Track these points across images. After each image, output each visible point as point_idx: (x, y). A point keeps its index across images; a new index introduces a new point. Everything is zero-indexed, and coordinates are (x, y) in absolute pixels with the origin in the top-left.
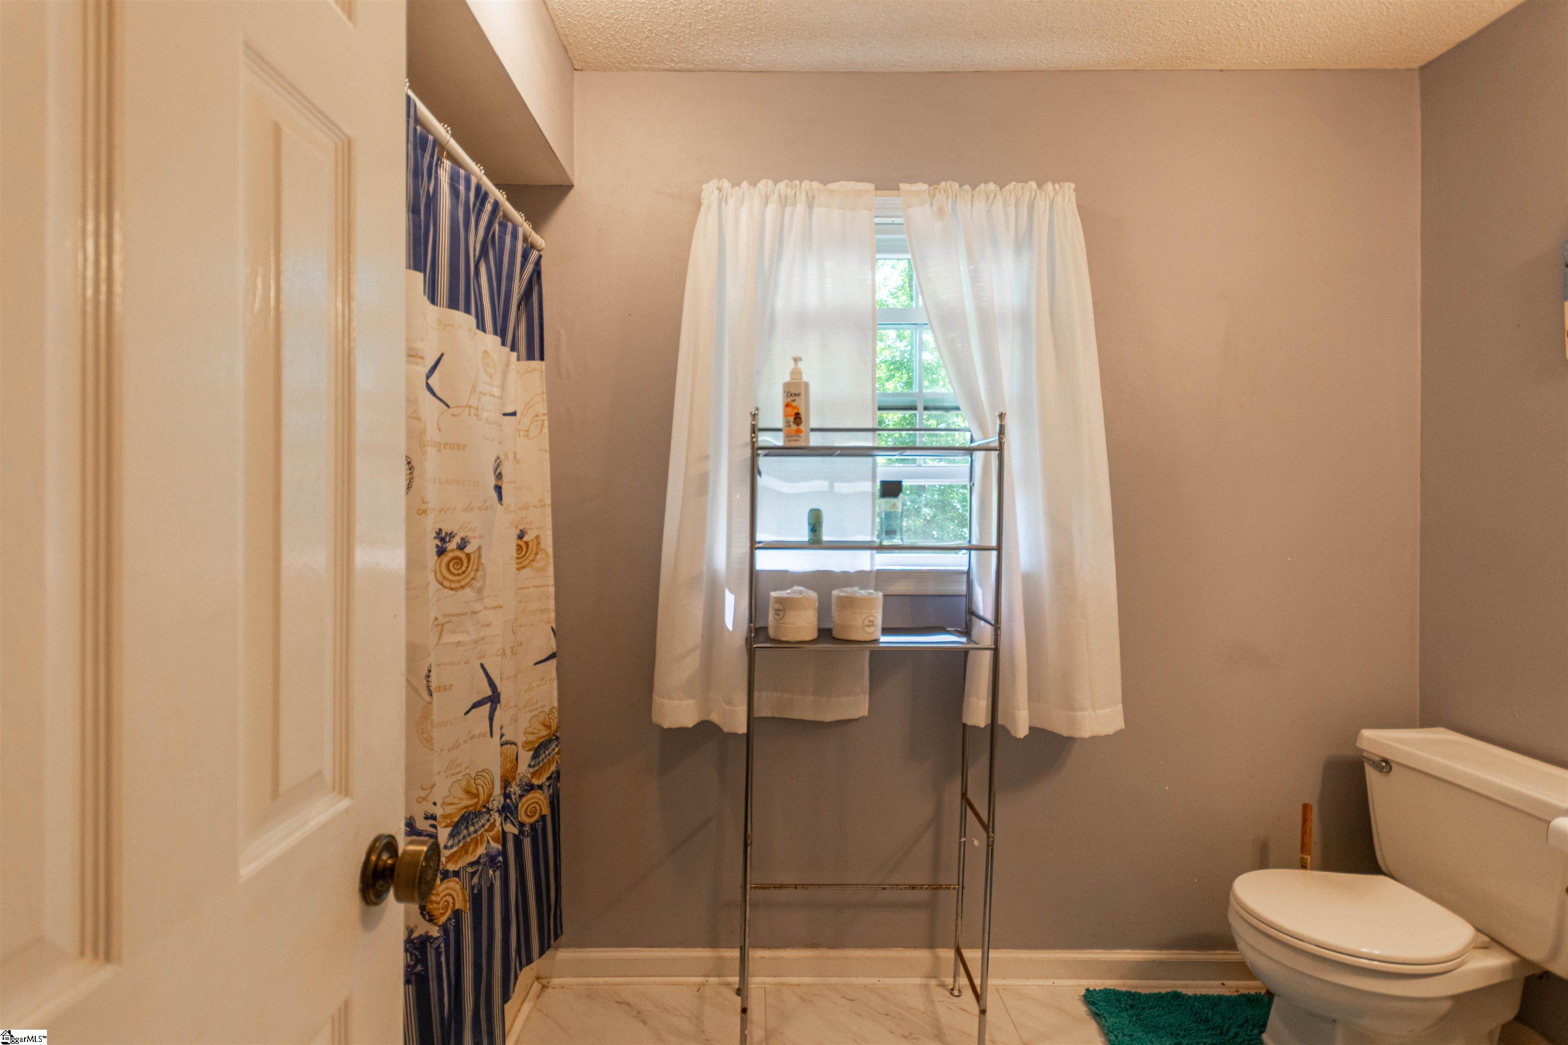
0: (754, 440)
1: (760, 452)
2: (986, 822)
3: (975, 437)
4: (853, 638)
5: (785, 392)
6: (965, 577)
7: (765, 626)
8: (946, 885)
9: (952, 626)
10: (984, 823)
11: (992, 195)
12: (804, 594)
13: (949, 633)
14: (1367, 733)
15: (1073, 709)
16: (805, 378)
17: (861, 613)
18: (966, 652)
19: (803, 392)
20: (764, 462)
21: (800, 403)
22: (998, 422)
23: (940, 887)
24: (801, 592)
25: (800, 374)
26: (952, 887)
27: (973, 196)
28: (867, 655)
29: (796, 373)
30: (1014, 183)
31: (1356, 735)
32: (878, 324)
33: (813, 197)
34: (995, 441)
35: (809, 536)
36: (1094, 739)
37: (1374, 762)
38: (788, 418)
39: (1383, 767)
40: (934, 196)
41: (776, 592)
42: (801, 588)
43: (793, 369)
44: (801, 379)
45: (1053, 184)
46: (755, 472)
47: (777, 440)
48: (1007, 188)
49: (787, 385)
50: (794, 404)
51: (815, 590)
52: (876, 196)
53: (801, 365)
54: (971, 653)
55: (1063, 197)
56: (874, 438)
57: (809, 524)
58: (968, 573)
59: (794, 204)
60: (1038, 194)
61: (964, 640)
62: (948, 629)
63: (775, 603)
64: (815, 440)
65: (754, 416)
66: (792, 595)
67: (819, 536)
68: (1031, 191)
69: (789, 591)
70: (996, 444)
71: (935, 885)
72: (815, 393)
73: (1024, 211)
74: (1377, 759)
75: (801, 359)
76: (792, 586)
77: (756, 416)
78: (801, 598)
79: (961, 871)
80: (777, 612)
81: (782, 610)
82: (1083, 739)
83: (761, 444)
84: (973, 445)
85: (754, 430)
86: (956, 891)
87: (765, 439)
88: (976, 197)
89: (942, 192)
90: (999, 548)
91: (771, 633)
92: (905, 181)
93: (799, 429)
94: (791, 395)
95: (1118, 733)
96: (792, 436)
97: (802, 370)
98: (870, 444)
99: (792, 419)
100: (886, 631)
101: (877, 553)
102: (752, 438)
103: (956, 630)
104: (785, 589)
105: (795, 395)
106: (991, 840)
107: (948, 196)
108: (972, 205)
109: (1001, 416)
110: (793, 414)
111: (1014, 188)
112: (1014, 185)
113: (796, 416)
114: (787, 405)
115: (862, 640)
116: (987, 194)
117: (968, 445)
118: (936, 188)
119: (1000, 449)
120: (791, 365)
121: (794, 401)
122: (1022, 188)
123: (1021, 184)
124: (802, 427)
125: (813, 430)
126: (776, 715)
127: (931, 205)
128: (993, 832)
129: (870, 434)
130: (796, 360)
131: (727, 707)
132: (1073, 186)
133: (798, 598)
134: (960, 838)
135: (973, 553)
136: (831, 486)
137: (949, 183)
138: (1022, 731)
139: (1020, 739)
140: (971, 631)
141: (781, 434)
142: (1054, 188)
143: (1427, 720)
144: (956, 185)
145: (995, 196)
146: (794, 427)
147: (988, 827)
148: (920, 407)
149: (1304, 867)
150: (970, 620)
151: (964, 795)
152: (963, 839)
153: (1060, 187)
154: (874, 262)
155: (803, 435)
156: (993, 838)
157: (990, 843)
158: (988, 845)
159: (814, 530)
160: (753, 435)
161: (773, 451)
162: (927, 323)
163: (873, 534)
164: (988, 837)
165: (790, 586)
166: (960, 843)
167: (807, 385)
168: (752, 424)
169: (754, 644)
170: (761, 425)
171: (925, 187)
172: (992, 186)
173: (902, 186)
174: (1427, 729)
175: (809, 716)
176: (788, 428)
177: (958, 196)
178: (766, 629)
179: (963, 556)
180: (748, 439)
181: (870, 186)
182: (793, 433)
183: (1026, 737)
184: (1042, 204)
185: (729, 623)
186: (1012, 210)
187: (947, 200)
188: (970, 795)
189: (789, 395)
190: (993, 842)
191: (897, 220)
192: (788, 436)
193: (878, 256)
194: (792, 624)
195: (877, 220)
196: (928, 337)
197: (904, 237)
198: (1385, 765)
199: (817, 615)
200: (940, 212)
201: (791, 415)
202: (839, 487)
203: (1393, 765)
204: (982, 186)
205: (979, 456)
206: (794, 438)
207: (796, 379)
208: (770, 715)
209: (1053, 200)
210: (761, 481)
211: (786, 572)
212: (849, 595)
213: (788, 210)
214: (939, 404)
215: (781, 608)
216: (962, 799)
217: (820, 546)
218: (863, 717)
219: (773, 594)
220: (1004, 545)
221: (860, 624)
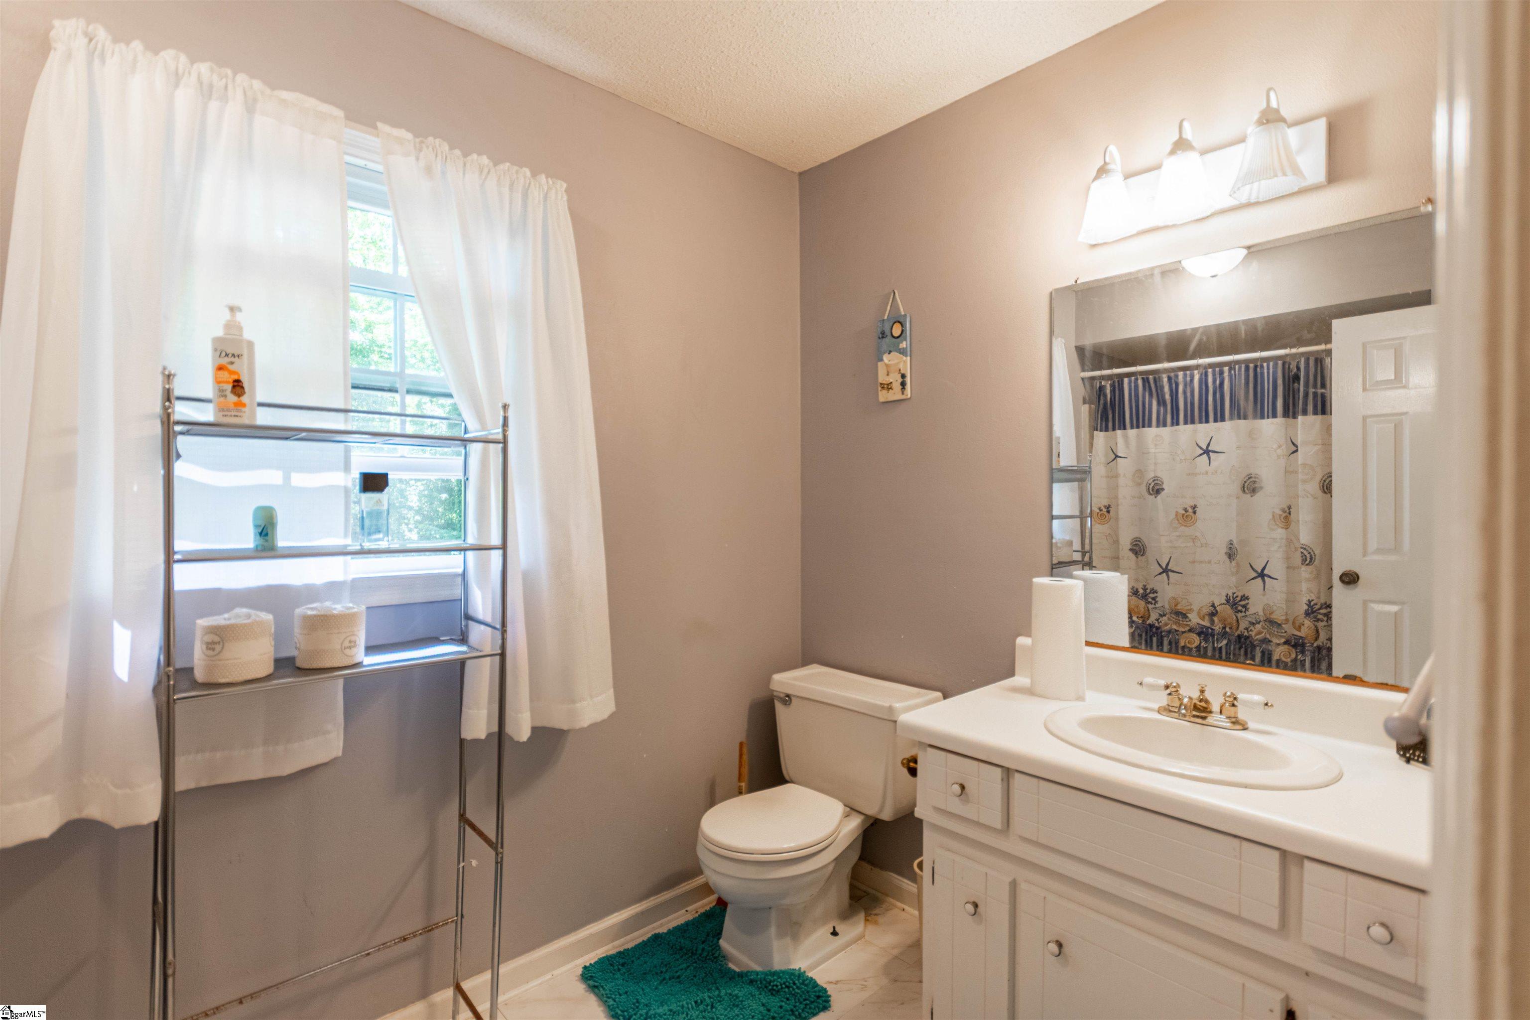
0: (170, 411)
1: (178, 428)
2: (494, 840)
3: (470, 427)
4: (328, 665)
5: (215, 350)
6: (459, 579)
7: (187, 666)
8: (443, 921)
9: (446, 636)
10: (491, 840)
11: (486, 171)
12: (253, 617)
13: (444, 642)
14: (777, 677)
15: (573, 702)
16: (247, 335)
17: (338, 633)
18: (462, 663)
19: (245, 353)
20: (182, 443)
21: (241, 369)
22: (502, 413)
23: (437, 926)
24: (249, 616)
25: (240, 328)
26: (449, 921)
27: (465, 165)
28: (341, 682)
29: (232, 327)
30: (508, 164)
31: (768, 680)
32: (351, 285)
33: (255, 100)
34: (498, 433)
35: (255, 541)
36: (594, 726)
37: (781, 698)
38: (221, 385)
39: (787, 701)
40: (420, 150)
41: (205, 619)
42: (245, 610)
43: (229, 321)
44: (241, 336)
45: (547, 178)
46: (169, 455)
47: (206, 414)
48: (501, 167)
49: (217, 341)
50: (231, 367)
51: (268, 611)
52: (346, 127)
53: (239, 317)
54: (469, 664)
55: (556, 193)
56: (346, 421)
57: (256, 526)
58: (464, 575)
59: (224, 99)
60: (532, 183)
61: (464, 648)
62: (442, 639)
63: (205, 635)
64: (264, 417)
65: (169, 377)
66: (233, 621)
67: (273, 540)
68: (525, 177)
69: (226, 616)
70: (500, 437)
71: (429, 927)
72: (262, 357)
73: (518, 197)
74: (782, 696)
75: (240, 310)
76: (232, 608)
77: (171, 377)
78: (249, 624)
79: (460, 900)
80: (210, 646)
81: (219, 643)
82: (582, 730)
83: (176, 417)
84: (467, 436)
85: (168, 396)
86: (454, 924)
87: (182, 411)
88: (468, 165)
89: (430, 149)
90: (504, 547)
91: (200, 675)
92: (386, 121)
93: (241, 401)
94: (227, 355)
95: (612, 716)
96: (228, 410)
97: (242, 325)
98: (341, 427)
99: (229, 387)
100: (371, 649)
101: (352, 558)
102: (165, 409)
103: (451, 639)
104: (220, 613)
105: (233, 355)
106: (500, 856)
107: (436, 156)
108: (464, 174)
109: (505, 407)
110: (231, 380)
111: (508, 169)
112: (509, 166)
113: (236, 384)
114: (220, 368)
115: (340, 666)
116: (480, 166)
117: (462, 435)
118: (422, 142)
119: (505, 442)
120: (227, 316)
121: (232, 363)
122: (517, 172)
123: (515, 168)
124: (245, 399)
125: (261, 405)
126: (204, 784)
127: (417, 159)
128: (502, 847)
129: (341, 416)
130: (232, 309)
131: (119, 792)
132: (565, 185)
133: (245, 624)
134: (459, 863)
135: (470, 554)
136: (287, 478)
137: (438, 140)
138: (524, 734)
139: (524, 742)
140: (467, 637)
141: (210, 407)
142: (548, 182)
143: (806, 661)
144: (446, 147)
145: (489, 171)
146: (233, 398)
147: (496, 845)
148: (403, 389)
149: (740, 793)
150: (467, 626)
151: (462, 817)
152: (462, 864)
153: (553, 183)
154: (344, 209)
155: (246, 409)
156: (502, 853)
157: (499, 860)
158: (497, 863)
159: (263, 534)
160: (167, 404)
161: (194, 428)
162: (413, 295)
163: (346, 536)
164: (497, 854)
165: (229, 609)
166: (458, 870)
167: (250, 344)
168: (164, 388)
169: (174, 694)
170: (177, 392)
171: (409, 136)
172: (485, 160)
173: (380, 125)
174: (807, 667)
175: (257, 773)
176: (222, 399)
177: (448, 158)
178: (191, 670)
179: (457, 558)
180: (158, 409)
181: (340, 114)
182: (232, 406)
183: (529, 739)
184: (536, 194)
185: (121, 669)
186: (506, 191)
187: (436, 160)
188: (469, 815)
189: (224, 354)
190: (502, 858)
191: (371, 165)
192: (222, 409)
193: (351, 203)
194: (235, 659)
195: (348, 159)
196: (412, 310)
197: (385, 188)
198: (787, 699)
199: (273, 643)
200: (429, 170)
201: (228, 382)
202: (298, 479)
203: (793, 698)
204: (475, 156)
205: (475, 449)
206: (233, 413)
207: (234, 335)
208: (192, 785)
209: (547, 193)
210: (180, 468)
211: (218, 590)
212: (322, 613)
213: (214, 105)
214: (424, 388)
215: (217, 639)
216: (460, 820)
217: (272, 553)
218: (335, 760)
219: (202, 622)
220: (509, 544)
221: (338, 647)
